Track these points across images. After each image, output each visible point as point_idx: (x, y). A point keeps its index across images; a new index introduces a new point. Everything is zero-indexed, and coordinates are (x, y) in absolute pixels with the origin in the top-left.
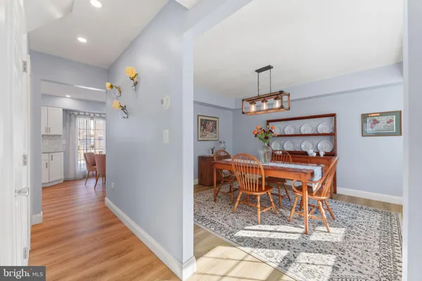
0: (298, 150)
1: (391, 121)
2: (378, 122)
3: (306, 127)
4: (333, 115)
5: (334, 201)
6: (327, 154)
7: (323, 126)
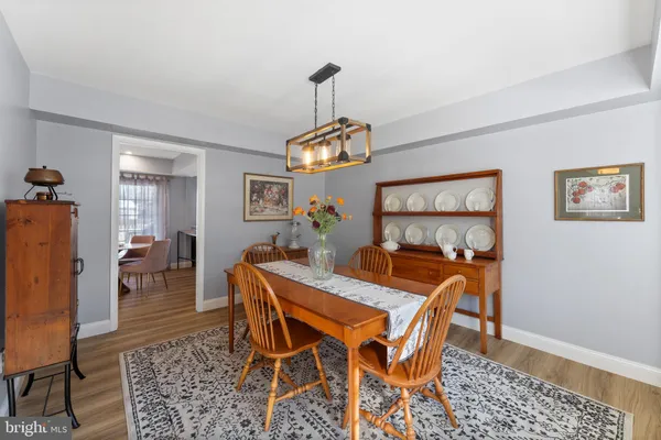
0: (427, 243)
1: (620, 186)
2: (590, 188)
3: (445, 198)
4: (495, 174)
5: (484, 362)
6: (478, 256)
7: (477, 196)
